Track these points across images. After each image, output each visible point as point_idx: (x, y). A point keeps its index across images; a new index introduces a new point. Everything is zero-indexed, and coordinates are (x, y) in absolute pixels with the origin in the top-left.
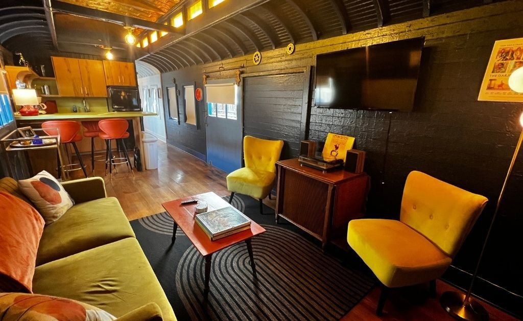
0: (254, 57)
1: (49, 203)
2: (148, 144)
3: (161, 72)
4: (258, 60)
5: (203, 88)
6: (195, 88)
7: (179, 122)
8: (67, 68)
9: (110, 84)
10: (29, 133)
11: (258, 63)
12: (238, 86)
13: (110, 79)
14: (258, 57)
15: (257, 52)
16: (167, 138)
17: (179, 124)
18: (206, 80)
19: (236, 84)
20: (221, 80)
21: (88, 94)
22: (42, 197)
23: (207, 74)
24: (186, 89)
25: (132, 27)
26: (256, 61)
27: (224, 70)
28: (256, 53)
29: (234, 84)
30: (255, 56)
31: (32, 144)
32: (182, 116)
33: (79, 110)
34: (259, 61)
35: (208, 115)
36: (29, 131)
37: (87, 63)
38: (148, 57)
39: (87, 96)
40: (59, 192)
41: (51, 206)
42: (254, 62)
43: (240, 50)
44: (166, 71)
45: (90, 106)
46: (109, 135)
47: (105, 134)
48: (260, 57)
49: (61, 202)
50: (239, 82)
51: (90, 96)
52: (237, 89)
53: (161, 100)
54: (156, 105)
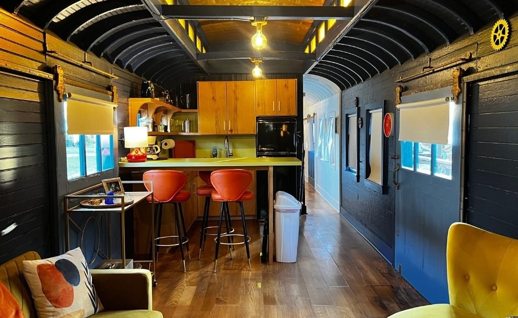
0: (493, 33)
1: (50, 304)
2: (282, 215)
3: (342, 89)
4: (502, 38)
5: (396, 112)
6: (385, 112)
7: (358, 177)
8: (211, 96)
9: (260, 114)
10: (116, 186)
11: (501, 45)
12: (457, 103)
13: (260, 108)
14: (504, 33)
15: (503, 22)
16: (341, 205)
17: (358, 180)
18: (401, 95)
19: (453, 99)
20: (427, 92)
21: (231, 131)
22: (44, 292)
23: (403, 85)
24: (373, 115)
25: (261, 20)
26: (497, 43)
27: (434, 72)
28: (497, 24)
29: (447, 99)
30: (496, 31)
31: (103, 204)
32: (363, 166)
33: (220, 153)
34: (505, 40)
35: (399, 165)
36: (117, 183)
37: (236, 86)
38: (317, 66)
39: (229, 133)
40: (74, 287)
41: (52, 309)
42: (493, 44)
43: (464, 26)
44: (348, 87)
45: (234, 147)
46: (221, 194)
47: (216, 192)
48: (507, 31)
49: (70, 305)
50: (459, 94)
51: (233, 133)
52: (454, 110)
53: (338, 136)
54: (332, 146)
